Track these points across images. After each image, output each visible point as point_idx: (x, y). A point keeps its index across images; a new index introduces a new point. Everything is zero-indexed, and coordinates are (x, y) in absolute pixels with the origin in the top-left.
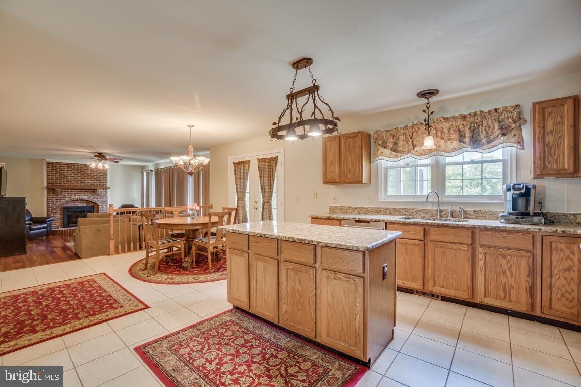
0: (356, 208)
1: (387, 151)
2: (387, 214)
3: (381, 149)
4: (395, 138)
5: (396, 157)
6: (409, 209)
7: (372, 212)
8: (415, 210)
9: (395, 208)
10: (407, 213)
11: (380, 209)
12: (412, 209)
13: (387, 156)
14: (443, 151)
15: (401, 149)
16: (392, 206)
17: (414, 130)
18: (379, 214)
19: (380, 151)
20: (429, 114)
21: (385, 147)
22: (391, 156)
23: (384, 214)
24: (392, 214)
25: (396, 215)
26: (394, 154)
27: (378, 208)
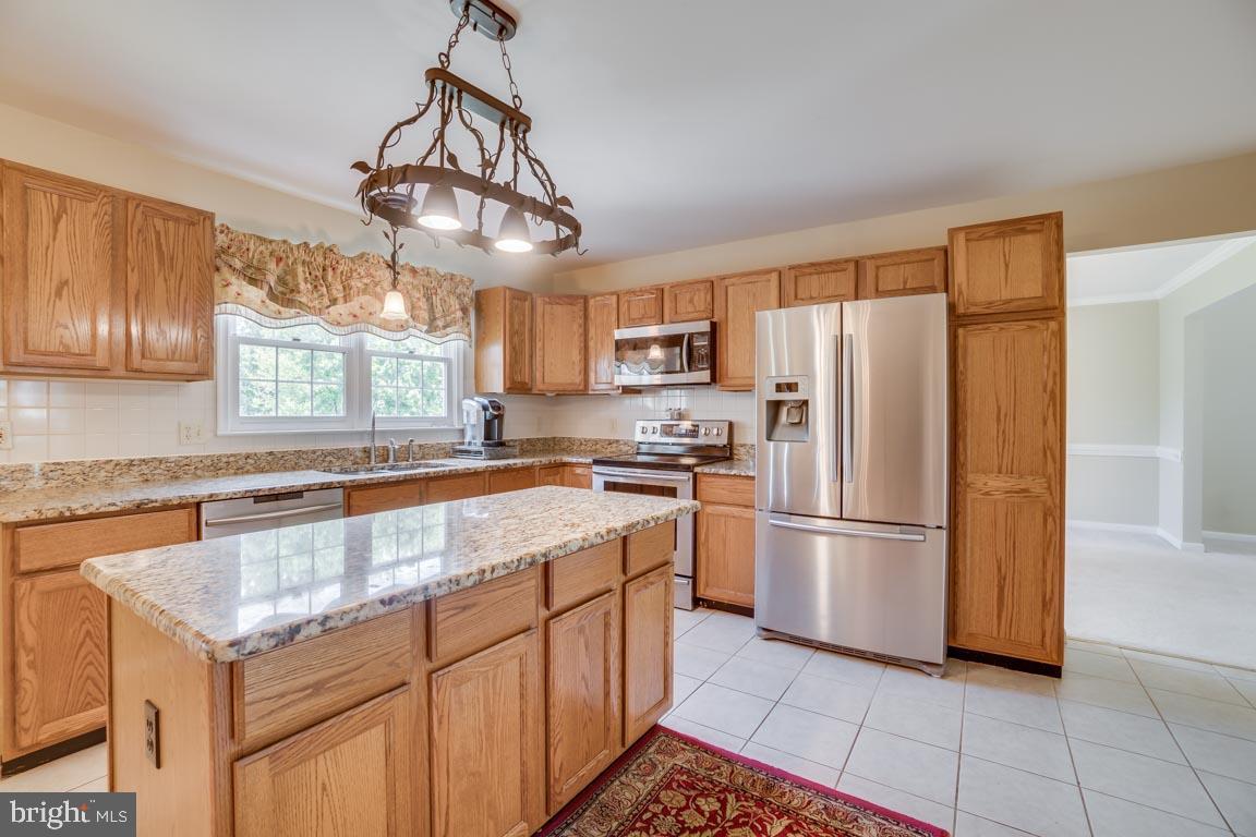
0: (131, 463)
1: (255, 294)
2: (248, 472)
3: (238, 285)
4: (281, 264)
5: (278, 316)
6: (306, 453)
7: (199, 472)
8: (320, 453)
9: (271, 453)
10: (302, 462)
11: (224, 460)
12: (314, 452)
13: (256, 307)
14: (380, 326)
15: (304, 300)
16: (262, 449)
17: (327, 262)
18: (224, 475)
19: (233, 289)
20: (397, 247)
21: (253, 281)
22: (264, 311)
23: (240, 471)
24: (261, 471)
25: (274, 471)
26: (274, 307)
27: (219, 458)
